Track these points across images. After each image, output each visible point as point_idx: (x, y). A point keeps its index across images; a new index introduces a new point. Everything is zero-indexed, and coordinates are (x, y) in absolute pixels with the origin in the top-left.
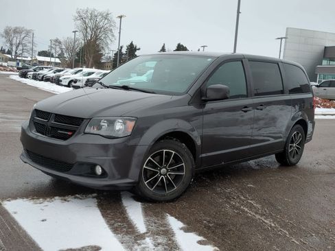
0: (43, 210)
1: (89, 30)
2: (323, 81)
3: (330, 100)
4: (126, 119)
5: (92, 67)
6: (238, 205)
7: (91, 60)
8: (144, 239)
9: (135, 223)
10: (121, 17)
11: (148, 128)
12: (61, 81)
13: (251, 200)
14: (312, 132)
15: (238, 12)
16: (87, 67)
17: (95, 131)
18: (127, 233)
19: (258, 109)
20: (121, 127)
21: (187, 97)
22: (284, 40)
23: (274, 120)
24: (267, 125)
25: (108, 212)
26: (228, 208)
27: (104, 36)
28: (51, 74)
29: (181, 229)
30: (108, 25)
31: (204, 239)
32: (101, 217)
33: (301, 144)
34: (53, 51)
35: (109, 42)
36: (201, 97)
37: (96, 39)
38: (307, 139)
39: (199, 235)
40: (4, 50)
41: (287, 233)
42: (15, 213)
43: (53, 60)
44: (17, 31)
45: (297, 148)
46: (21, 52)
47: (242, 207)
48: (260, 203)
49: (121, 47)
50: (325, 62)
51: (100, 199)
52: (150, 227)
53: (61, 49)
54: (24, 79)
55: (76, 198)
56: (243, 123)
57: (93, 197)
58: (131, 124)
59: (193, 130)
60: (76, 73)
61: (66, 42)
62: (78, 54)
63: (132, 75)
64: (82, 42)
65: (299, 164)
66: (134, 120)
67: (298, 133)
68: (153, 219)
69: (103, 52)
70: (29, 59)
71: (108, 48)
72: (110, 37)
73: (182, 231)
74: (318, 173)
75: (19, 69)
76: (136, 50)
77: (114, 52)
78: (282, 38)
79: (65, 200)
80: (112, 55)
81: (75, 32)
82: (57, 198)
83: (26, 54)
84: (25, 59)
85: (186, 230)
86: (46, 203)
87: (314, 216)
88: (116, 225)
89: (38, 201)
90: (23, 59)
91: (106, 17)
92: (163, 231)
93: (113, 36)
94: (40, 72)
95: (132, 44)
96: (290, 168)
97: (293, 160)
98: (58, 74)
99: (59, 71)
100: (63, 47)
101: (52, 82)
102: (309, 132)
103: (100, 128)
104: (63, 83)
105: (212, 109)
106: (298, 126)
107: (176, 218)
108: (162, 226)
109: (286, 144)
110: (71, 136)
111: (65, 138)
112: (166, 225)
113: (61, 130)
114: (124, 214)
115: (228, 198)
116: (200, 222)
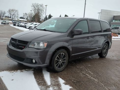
0: (13, 75)
1: (36, 10)
2: (113, 27)
3: (116, 34)
4: (44, 42)
5: (37, 22)
6: (85, 73)
7: (37, 20)
8: (50, 88)
9: (47, 81)
10: (46, 6)
11: (53, 45)
12: (26, 27)
13: (90, 71)
14: (111, 45)
15: (85, 4)
16: (36, 22)
17: (33, 47)
18: (43, 85)
19: (92, 38)
20: (42, 45)
21: (67, 34)
22: (100, 13)
23: (97, 41)
24: (95, 43)
25: (37, 76)
26: (81, 74)
27: (41, 12)
28: (23, 25)
29: (64, 83)
30: (42, 9)
31: (72, 88)
32: (34, 78)
33: (107, 50)
34: (24, 17)
35: (43, 14)
36: (72, 34)
37: (39, 13)
38: (109, 48)
39: (70, 86)
40: (9, 17)
41: (103, 85)
42: (2, 77)
43: (24, 20)
44: (12, 10)
45: (106, 51)
46: (14, 17)
47: (86, 74)
48: (93, 72)
49: (47, 16)
50: (114, 21)
51: (35, 71)
52: (52, 83)
53: (27, 16)
54: (14, 26)
55: (26, 70)
56: (87, 42)
57: (32, 70)
58: (46, 44)
59: (69, 46)
60: (31, 24)
61: (29, 14)
62: (32, 18)
63: (50, 25)
64: (34, 14)
65: (106, 57)
66: (47, 42)
67: (106, 46)
68: (54, 79)
69: (41, 17)
70: (17, 19)
71: (42, 16)
72: (43, 12)
73: (64, 84)
74: (113, 60)
75: (13, 23)
76: (51, 17)
77: (44, 17)
78: (99, 13)
79: (22, 71)
80: (44, 18)
81: (31, 11)
82: (19, 70)
83: (15, 18)
84: (16, 19)
85: (66, 84)
86: (15, 73)
87: (113, 78)
88: (39, 82)
89: (12, 72)
90: (15, 19)
91: (42, 6)
92: (57, 84)
93: (44, 12)
94: (20, 24)
95: (50, 15)
96: (103, 58)
97: (104, 55)
98: (25, 24)
99: (26, 24)
100: (28, 16)
101: (24, 27)
102: (110, 45)
103: (34, 45)
104: (27, 28)
105: (76, 38)
106: (106, 43)
107: (62, 79)
108: (56, 82)
109: (102, 50)
110: (24, 48)
111: (22, 49)
112: (58, 82)
113: (20, 46)
114: (43, 77)
115: (81, 70)
116: (71, 80)
